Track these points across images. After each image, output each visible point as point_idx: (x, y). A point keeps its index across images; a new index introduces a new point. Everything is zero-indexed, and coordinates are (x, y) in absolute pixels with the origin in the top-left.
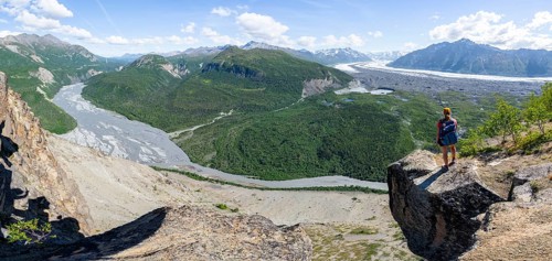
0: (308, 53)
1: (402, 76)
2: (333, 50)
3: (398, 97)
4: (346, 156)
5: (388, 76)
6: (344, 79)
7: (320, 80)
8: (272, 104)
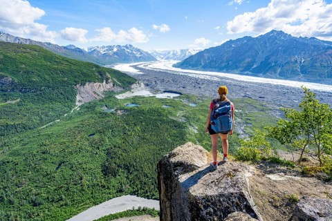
0: (80, 51)
1: (191, 78)
2: (110, 48)
3: (185, 102)
4: (132, 169)
5: (175, 78)
6: (126, 81)
7: (97, 84)
8: (36, 119)
